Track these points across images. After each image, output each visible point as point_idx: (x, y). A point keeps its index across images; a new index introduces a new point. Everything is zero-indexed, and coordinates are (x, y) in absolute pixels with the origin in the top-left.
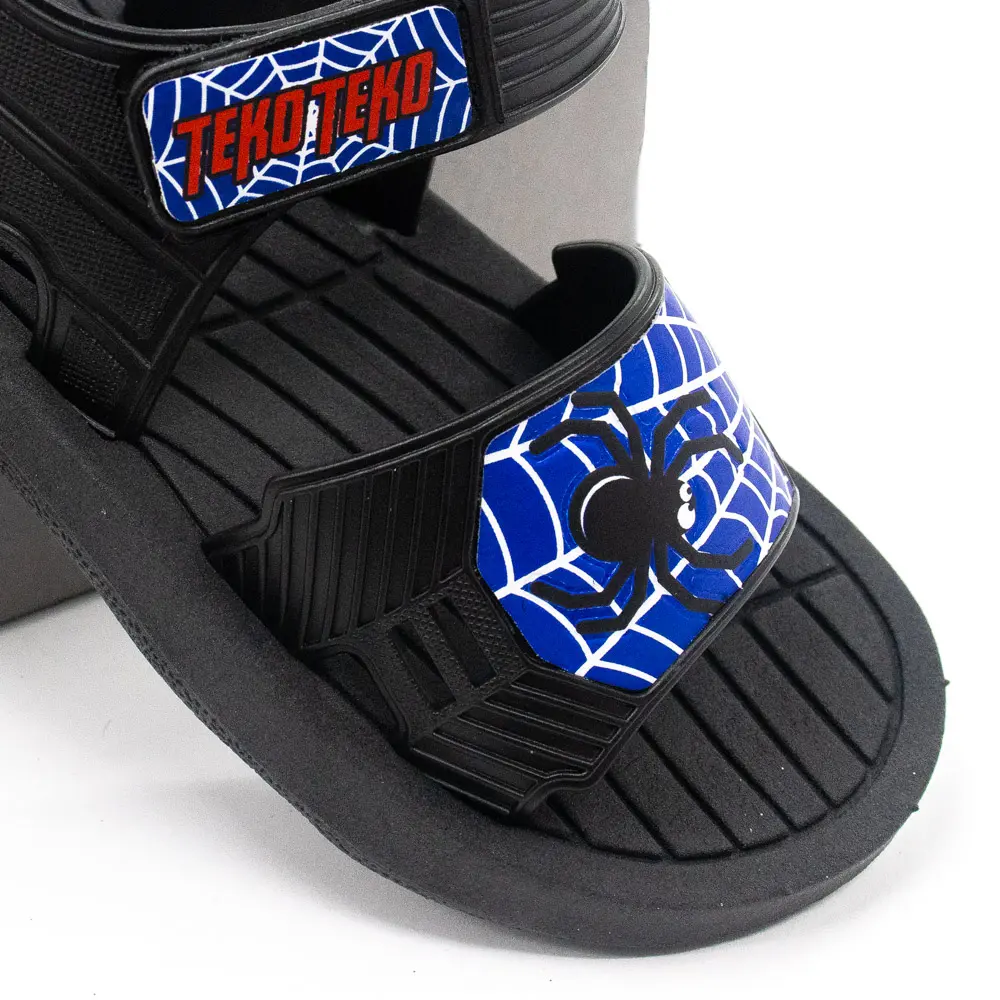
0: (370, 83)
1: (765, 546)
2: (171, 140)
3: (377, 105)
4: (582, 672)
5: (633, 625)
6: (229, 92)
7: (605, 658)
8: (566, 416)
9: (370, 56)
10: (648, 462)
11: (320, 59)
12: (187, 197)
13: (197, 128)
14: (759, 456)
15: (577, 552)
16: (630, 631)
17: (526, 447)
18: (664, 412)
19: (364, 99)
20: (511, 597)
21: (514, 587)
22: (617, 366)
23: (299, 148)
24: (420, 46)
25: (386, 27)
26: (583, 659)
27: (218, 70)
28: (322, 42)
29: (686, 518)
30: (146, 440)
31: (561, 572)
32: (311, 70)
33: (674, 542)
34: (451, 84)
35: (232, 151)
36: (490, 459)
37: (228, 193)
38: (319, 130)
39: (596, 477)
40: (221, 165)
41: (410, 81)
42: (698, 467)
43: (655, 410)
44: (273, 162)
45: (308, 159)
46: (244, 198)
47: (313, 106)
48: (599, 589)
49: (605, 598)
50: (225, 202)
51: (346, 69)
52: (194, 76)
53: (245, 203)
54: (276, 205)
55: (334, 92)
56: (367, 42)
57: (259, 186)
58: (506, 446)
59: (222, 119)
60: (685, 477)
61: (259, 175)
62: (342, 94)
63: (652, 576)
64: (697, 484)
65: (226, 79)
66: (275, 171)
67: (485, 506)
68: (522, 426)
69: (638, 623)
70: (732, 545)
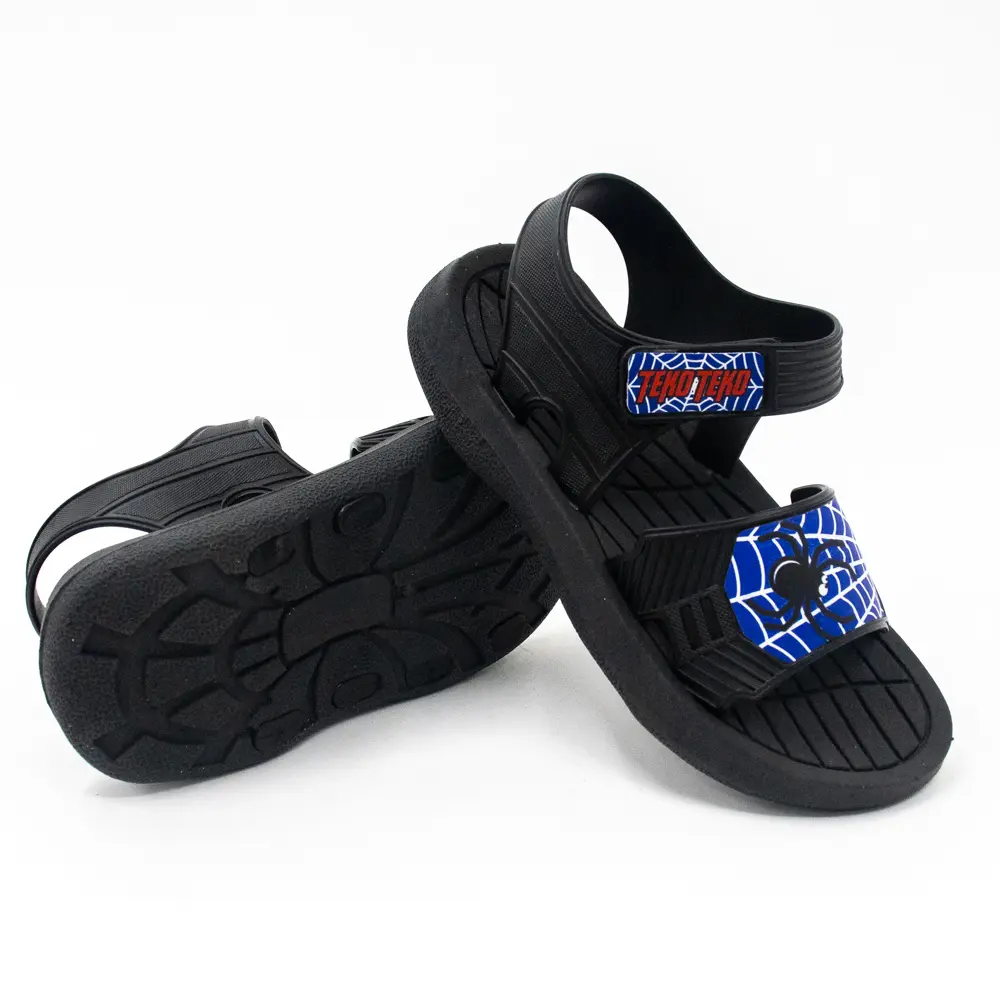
0: (722, 376)
1: (861, 623)
2: (636, 378)
3: (722, 388)
4: (762, 646)
5: (789, 631)
6: (664, 364)
7: (775, 642)
8: (776, 529)
9: (724, 365)
10: (810, 561)
11: (704, 361)
12: (636, 403)
13: (648, 375)
14: (865, 582)
15: (770, 590)
16: (788, 635)
17: (756, 538)
18: (822, 542)
19: (718, 383)
20: (737, 604)
21: (739, 599)
22: (804, 516)
23: (687, 395)
24: (746, 367)
25: (733, 355)
26: (763, 640)
27: (662, 354)
28: (706, 354)
29: (823, 590)
30: (590, 517)
31: (760, 598)
32: (699, 365)
33: (814, 600)
34: (756, 387)
35: (660, 389)
36: (740, 539)
37: (653, 407)
38: (697, 390)
39: (784, 559)
40: (653, 393)
41: (738, 381)
42: (833, 571)
43: (817, 540)
44: (675, 399)
45: (690, 402)
46: (659, 411)
47: (696, 380)
48: (777, 610)
49: (779, 615)
50: (651, 410)
51: (714, 368)
52: (652, 354)
53: (659, 412)
54: (673, 418)
55: (706, 376)
56: (725, 359)
57: (667, 407)
58: (747, 535)
59: (659, 375)
60: (826, 573)
61: (668, 402)
62: (710, 377)
63: (802, 611)
64: (830, 578)
65: (664, 358)
66: (674, 403)
67: (733, 559)
68: (756, 529)
69: (793, 631)
70: (841, 612)
